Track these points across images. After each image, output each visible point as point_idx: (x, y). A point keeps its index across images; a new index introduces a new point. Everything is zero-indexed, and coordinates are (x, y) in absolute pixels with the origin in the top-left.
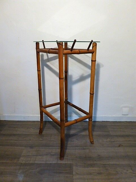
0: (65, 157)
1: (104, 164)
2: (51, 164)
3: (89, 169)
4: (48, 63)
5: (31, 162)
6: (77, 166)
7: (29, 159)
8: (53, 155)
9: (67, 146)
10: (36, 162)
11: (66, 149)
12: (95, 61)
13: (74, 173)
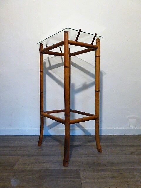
0: (69, 164)
1: (117, 169)
2: (53, 170)
3: (100, 173)
4: (50, 71)
5: (28, 169)
6: (85, 171)
7: (26, 166)
8: (56, 163)
9: (71, 155)
10: (35, 169)
11: (70, 157)
12: (99, 56)
13: (82, 177)
